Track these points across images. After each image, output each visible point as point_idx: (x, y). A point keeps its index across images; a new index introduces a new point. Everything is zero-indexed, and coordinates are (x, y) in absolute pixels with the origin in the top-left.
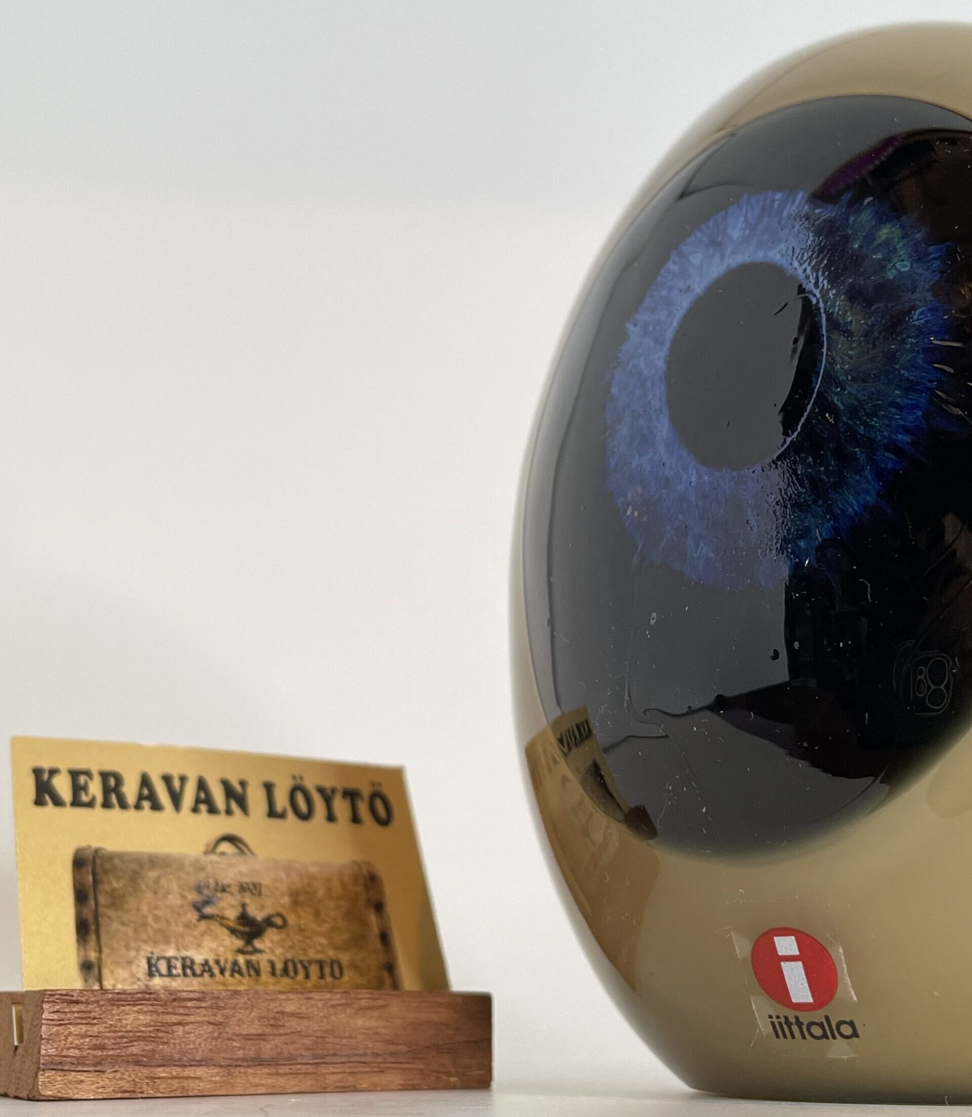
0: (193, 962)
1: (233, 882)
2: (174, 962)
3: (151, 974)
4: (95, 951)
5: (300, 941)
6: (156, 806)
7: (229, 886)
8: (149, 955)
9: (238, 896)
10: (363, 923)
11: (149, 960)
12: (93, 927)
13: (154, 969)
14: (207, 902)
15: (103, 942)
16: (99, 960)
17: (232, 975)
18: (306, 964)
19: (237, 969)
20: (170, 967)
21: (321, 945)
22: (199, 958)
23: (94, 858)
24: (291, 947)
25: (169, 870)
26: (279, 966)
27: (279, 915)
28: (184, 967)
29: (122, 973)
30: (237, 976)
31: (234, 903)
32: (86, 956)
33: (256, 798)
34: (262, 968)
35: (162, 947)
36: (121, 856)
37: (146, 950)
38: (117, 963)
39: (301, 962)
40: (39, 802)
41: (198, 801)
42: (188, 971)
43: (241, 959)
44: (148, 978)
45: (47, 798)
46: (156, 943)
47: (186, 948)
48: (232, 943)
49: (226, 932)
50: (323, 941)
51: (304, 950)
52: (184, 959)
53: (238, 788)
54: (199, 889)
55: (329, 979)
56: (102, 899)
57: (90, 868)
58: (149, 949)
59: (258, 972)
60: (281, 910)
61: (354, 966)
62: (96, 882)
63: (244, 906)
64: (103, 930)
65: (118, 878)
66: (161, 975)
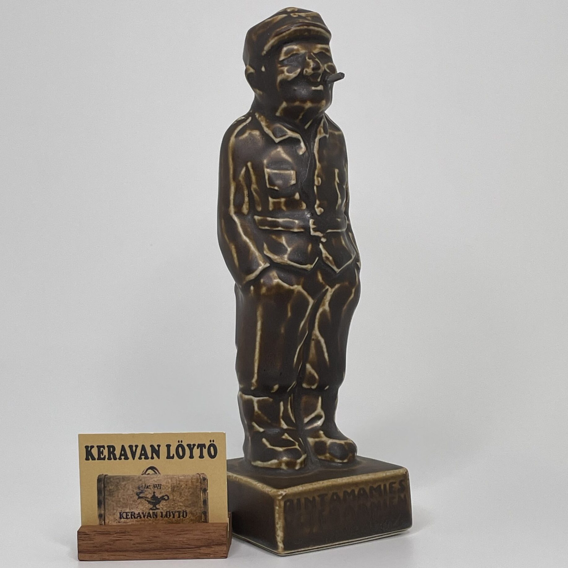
0: (134, 513)
1: (151, 485)
2: (128, 514)
3: (120, 518)
4: (103, 510)
5: (173, 505)
6: (126, 458)
7: (149, 486)
8: (120, 512)
9: (152, 489)
10: (198, 497)
11: (120, 513)
12: (103, 503)
13: (122, 516)
14: (141, 493)
15: (106, 508)
16: (105, 513)
17: (147, 518)
18: (174, 513)
19: (149, 515)
20: (127, 515)
21: (180, 506)
22: (137, 512)
23: (104, 478)
24: (169, 507)
25: (129, 482)
26: (164, 514)
27: (166, 495)
28: (131, 515)
29: (111, 518)
30: (149, 517)
31: (151, 492)
32: (100, 512)
33: (163, 451)
34: (158, 515)
35: (124, 509)
36: (113, 477)
37: (119, 510)
38: (110, 515)
39: (172, 512)
40: (87, 459)
41: (141, 455)
42: (133, 517)
43: (151, 512)
44: (119, 519)
45: (90, 457)
46: (123, 507)
47: (132, 509)
48: (148, 506)
49: (147, 503)
50: (181, 504)
51: (174, 508)
52: (132, 512)
53: (157, 448)
54: (139, 488)
55: (182, 518)
56: (106, 493)
57: (103, 482)
58: (120, 510)
59: (157, 517)
60: (167, 494)
61: (191, 513)
62: (105, 487)
63: (154, 493)
64: (106, 503)
65: (112, 485)
66: (124, 518)
